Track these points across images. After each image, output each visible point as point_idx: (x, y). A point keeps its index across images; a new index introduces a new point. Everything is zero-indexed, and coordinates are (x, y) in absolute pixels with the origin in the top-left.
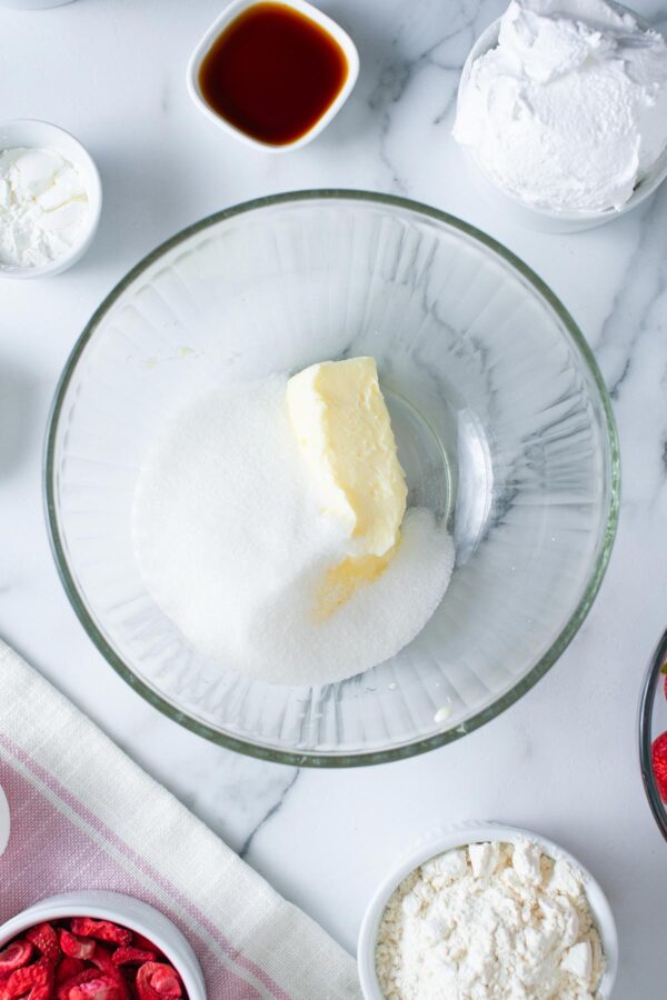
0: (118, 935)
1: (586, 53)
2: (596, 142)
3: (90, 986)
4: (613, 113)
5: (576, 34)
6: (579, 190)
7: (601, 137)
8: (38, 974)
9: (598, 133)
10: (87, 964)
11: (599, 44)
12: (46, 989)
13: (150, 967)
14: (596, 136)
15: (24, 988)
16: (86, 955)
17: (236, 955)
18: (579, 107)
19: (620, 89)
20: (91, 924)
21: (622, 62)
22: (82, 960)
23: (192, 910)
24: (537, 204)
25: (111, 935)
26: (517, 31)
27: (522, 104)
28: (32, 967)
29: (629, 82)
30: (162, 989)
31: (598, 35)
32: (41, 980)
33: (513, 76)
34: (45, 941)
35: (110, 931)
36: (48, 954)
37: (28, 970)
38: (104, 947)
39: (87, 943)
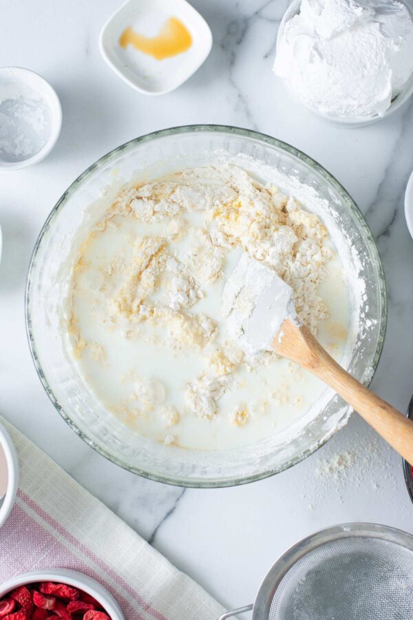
0: (70, 592)
1: (354, 20)
2: (363, 76)
4: (373, 56)
5: (348, 8)
6: (355, 105)
7: (366, 72)
8: (19, 618)
9: (364, 70)
10: (50, 613)
11: (362, 14)
13: (92, 613)
14: (363, 71)
16: (50, 607)
17: (147, 608)
18: (352, 54)
19: (377, 42)
20: (52, 586)
21: (378, 24)
22: (47, 610)
23: (119, 580)
24: (329, 114)
25: (66, 593)
26: (311, 5)
27: (315, 53)
28: (16, 613)
29: (383, 37)
31: (361, 9)
33: (309, 35)
34: (23, 598)
35: (65, 590)
36: (25, 606)
37: (13, 616)
38: (61, 601)
39: (50, 599)
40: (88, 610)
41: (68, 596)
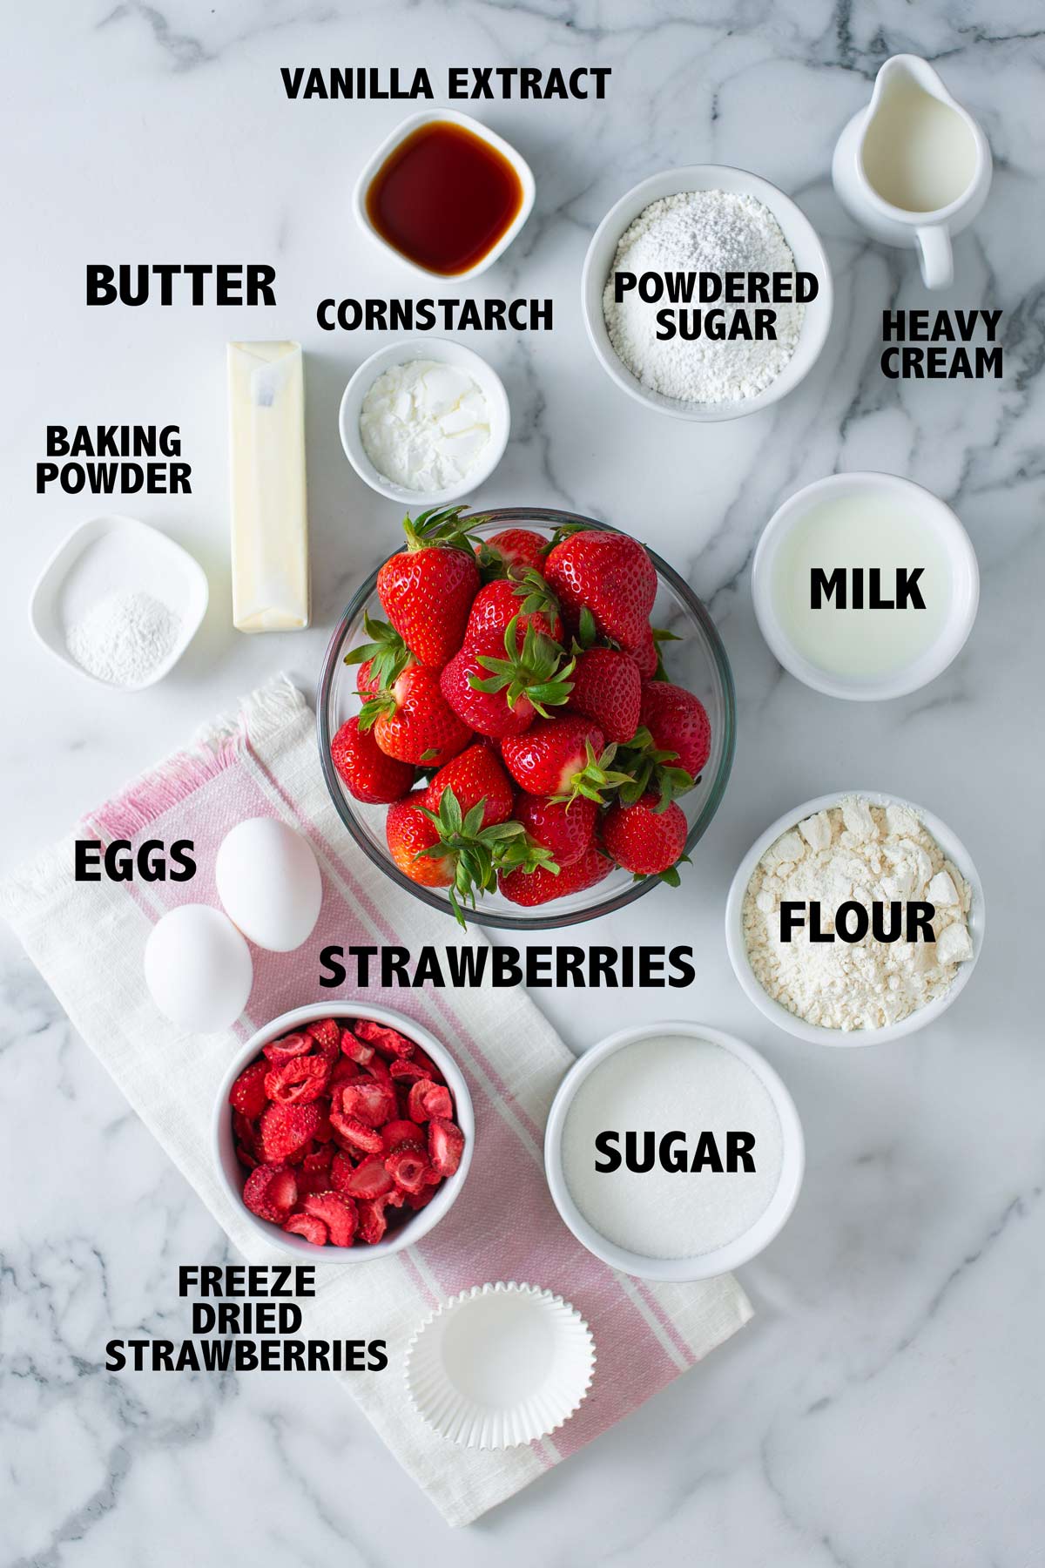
0: (401, 1045)
3: (365, 1089)
8: (318, 1065)
10: (361, 1069)
12: (322, 1082)
13: (424, 1085)
15: (301, 1076)
16: (365, 1060)
20: (374, 1028)
22: (358, 1065)
25: (394, 1044)
28: (314, 1057)
30: (435, 1108)
32: (320, 1071)
34: (327, 1036)
35: (395, 1040)
36: (328, 1049)
37: (309, 1060)
38: (384, 1057)
39: (367, 1047)
40: (421, 1078)
41: (397, 1050)
